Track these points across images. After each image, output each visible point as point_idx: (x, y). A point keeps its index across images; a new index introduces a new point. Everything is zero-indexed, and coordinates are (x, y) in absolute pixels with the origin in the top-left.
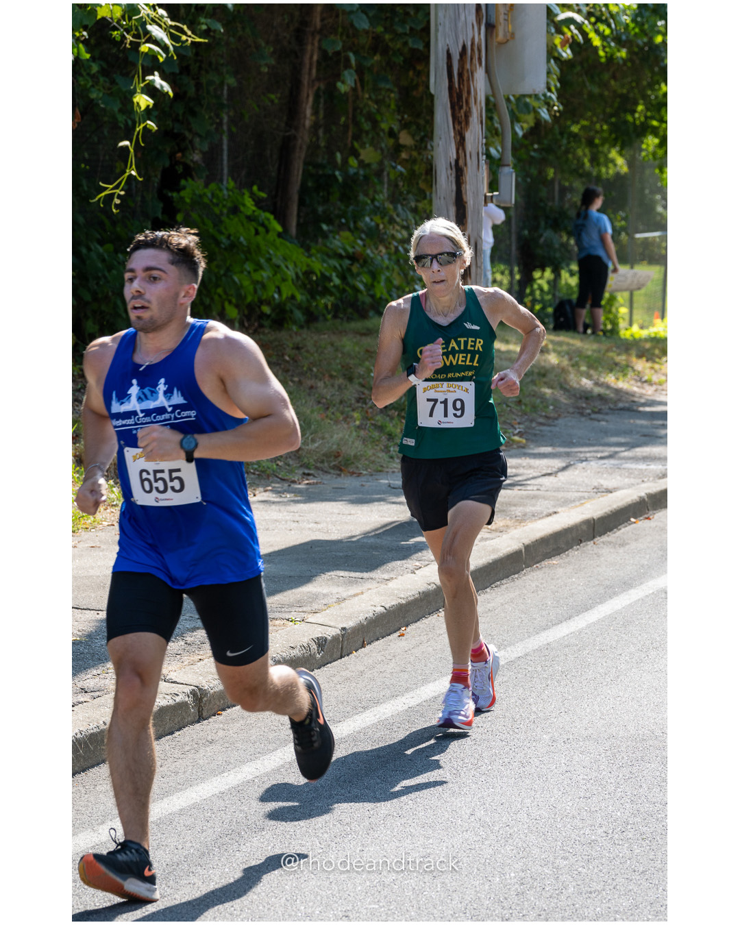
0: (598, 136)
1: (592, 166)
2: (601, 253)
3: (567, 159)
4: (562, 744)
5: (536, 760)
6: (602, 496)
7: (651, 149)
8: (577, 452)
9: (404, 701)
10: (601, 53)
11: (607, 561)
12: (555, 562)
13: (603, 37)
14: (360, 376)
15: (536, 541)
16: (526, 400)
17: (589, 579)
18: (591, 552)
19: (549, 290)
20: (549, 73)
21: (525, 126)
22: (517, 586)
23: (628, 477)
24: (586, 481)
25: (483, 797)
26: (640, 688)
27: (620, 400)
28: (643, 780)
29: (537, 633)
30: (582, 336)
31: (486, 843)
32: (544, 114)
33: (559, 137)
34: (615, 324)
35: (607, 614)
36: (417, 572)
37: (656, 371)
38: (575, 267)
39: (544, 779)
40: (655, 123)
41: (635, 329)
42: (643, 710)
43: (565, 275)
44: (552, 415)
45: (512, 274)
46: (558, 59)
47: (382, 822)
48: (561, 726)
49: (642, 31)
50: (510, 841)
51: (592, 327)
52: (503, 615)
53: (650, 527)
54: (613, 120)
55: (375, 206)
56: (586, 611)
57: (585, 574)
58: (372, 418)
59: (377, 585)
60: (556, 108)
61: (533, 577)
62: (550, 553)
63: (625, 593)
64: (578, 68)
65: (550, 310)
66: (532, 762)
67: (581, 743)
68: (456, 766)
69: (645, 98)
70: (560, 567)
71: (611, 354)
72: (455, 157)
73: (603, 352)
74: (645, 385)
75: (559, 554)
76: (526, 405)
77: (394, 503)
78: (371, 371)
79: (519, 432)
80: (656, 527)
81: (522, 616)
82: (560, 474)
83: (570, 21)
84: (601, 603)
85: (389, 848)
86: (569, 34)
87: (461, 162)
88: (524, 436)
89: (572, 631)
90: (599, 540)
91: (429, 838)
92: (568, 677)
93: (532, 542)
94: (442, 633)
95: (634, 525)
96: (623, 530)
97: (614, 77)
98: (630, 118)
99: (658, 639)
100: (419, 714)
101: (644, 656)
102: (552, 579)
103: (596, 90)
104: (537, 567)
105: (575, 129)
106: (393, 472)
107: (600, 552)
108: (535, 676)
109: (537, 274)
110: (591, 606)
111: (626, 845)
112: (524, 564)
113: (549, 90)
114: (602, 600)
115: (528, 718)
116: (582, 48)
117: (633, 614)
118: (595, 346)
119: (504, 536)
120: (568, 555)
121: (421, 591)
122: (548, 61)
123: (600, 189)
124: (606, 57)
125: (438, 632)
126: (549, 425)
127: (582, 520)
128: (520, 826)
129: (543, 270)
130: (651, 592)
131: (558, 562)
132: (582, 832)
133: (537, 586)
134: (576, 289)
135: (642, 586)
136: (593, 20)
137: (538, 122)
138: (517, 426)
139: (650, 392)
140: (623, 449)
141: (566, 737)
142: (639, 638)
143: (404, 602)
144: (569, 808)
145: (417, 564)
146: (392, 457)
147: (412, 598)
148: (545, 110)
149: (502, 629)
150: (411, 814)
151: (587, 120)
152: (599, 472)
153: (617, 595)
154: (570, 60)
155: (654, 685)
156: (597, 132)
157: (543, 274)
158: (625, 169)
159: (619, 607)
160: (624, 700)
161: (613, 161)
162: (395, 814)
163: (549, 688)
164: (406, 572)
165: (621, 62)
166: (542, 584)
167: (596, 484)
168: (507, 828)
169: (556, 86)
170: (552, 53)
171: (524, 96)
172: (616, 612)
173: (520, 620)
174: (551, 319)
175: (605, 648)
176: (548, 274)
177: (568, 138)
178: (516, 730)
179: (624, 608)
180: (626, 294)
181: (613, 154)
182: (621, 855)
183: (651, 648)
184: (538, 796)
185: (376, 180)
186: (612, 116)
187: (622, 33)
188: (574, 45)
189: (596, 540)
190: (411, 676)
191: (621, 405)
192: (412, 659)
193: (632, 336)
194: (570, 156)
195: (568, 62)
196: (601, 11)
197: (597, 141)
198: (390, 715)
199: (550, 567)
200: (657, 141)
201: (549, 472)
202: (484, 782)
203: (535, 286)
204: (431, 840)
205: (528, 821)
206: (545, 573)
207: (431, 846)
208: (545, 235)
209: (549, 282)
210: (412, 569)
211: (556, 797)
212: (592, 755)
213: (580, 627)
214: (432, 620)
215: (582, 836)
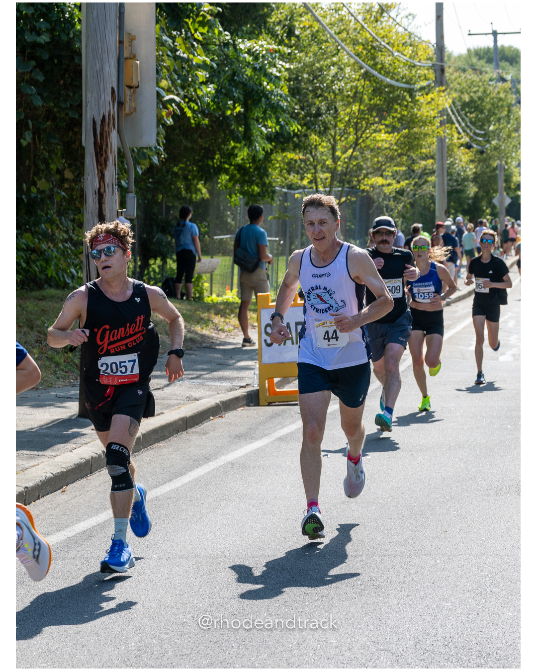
0: (191, 174)
1: (187, 193)
2: (192, 248)
3: (171, 188)
4: (166, 561)
6: (192, 403)
7: (224, 182)
9: (65, 534)
10: (192, 121)
11: (195, 444)
12: (161, 445)
13: (194, 111)
14: (38, 326)
15: (150, 431)
17: (183, 455)
18: (185, 438)
19: (159, 271)
20: (158, 134)
21: (143, 167)
23: (209, 390)
24: (182, 393)
26: (215, 525)
27: (203, 342)
28: (217, 583)
30: (180, 301)
31: (116, 624)
32: (155, 160)
33: (166, 174)
34: (201, 293)
35: (195, 478)
36: (73, 451)
37: (227, 324)
38: (175, 257)
39: (153, 583)
40: (226, 166)
41: (214, 296)
42: (217, 539)
43: (169, 261)
45: (136, 261)
46: (164, 125)
48: (165, 549)
49: (218, 107)
50: (132, 623)
51: (186, 295)
53: (223, 423)
54: (200, 164)
55: (48, 218)
56: (182, 476)
57: (181, 452)
58: (45, 353)
59: (48, 459)
60: (163, 156)
61: (148, 454)
62: (158, 439)
63: (206, 464)
64: (178, 131)
67: (178, 560)
69: (220, 149)
70: (165, 448)
71: (198, 312)
72: (98, 186)
73: (193, 311)
74: (220, 332)
75: (165, 440)
77: (59, 407)
78: (45, 323)
80: (226, 422)
82: (165, 388)
83: (172, 100)
84: (191, 470)
86: (171, 109)
87: (102, 190)
89: (172, 488)
90: (190, 431)
92: (170, 518)
93: (147, 432)
94: (89, 490)
95: (212, 421)
96: (205, 424)
97: (200, 137)
98: (211, 163)
99: (227, 493)
100: (74, 542)
101: (218, 504)
102: (160, 456)
103: (189, 145)
104: (150, 448)
105: (176, 169)
106: (59, 387)
107: (190, 438)
109: (151, 262)
110: (184, 473)
112: (142, 446)
113: (159, 145)
114: (191, 469)
115: (144, 544)
116: (180, 118)
117: (211, 478)
118: (189, 307)
120: (170, 440)
121: (76, 463)
122: (158, 126)
123: (191, 208)
124: (195, 123)
125: (87, 490)
127: (179, 418)
129: (156, 259)
130: (223, 464)
131: (164, 444)
133: (150, 460)
134: (176, 271)
135: (217, 460)
136: (187, 100)
137: (152, 165)
139: (223, 337)
140: (206, 373)
141: (167, 556)
142: (215, 493)
143: (65, 470)
144: (169, 601)
145: (74, 446)
146: (58, 378)
147: (70, 468)
148: (156, 158)
151: (183, 164)
152: (190, 387)
153: (201, 466)
154: (172, 126)
156: (189, 171)
157: (155, 262)
158: (207, 196)
159: (202, 473)
160: (205, 532)
161: (200, 190)
164: (66, 451)
165: (205, 127)
166: (153, 458)
167: (188, 395)
169: (163, 142)
170: (160, 121)
171: (142, 148)
172: (200, 477)
175: (193, 499)
176: (159, 261)
177: (171, 175)
179: (205, 474)
180: (208, 275)
181: (200, 186)
183: (222, 499)
184: (150, 594)
185: (48, 202)
186: (199, 161)
187: (205, 109)
188: (174, 116)
189: (188, 430)
190: (69, 517)
191: (204, 345)
192: (70, 506)
193: (212, 301)
194: (173, 187)
195: (171, 127)
196: (191, 94)
197: (189, 177)
199: (159, 448)
200: (228, 177)
201: (158, 387)
203: (151, 269)
206: (155, 452)
208: (157, 236)
209: (159, 267)
210: (70, 449)
211: (161, 594)
212: (184, 568)
213: (177, 486)
214: (83, 481)
215: (178, 620)
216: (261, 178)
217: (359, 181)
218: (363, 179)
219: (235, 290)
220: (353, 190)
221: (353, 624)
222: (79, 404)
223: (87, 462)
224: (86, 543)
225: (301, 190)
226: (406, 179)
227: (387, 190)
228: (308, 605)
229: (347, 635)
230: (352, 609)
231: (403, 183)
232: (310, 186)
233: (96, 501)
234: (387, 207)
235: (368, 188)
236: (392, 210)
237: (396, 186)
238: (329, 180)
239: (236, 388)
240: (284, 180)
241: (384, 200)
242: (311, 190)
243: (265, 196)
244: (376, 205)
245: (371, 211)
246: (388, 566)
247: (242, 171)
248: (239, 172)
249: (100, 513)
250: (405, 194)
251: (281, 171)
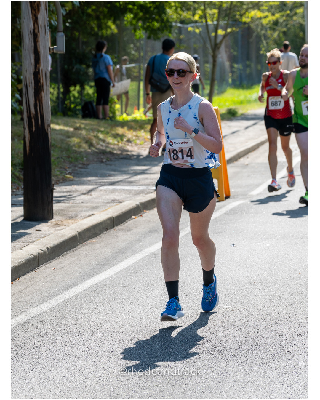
0: (102, 14)
1: (99, 30)
2: (106, 76)
3: (86, 27)
4: (108, 337)
5: (95, 346)
6: (117, 205)
7: (129, 19)
8: (100, 182)
9: (22, 318)
11: (122, 239)
12: (94, 241)
15: (84, 230)
16: (72, 155)
17: (114, 249)
18: (113, 235)
19: (79, 96)
21: (68, 9)
22: (76, 254)
23: (129, 194)
24: (107, 197)
25: (69, 367)
26: (146, 306)
29: (89, 279)
31: (73, 391)
33: (82, 15)
34: (114, 113)
35: (125, 267)
36: (23, 249)
37: (138, 137)
38: (93, 84)
39: (100, 356)
41: (125, 116)
42: (149, 318)
43: (87, 88)
44: (85, 163)
45: (58, 88)
47: (16, 382)
48: (107, 328)
50: (86, 390)
52: (70, 270)
53: (143, 221)
54: (109, 5)
56: (114, 266)
57: (111, 246)
61: (84, 249)
62: (91, 236)
63: (133, 256)
65: (79, 107)
66: (93, 348)
67: (118, 336)
68: (53, 351)
70: (98, 243)
71: (114, 129)
72: (33, 28)
73: (109, 128)
74: (133, 145)
75: (96, 236)
76: (72, 158)
79: (69, 172)
80: (146, 220)
81: (80, 270)
84: (121, 261)
85: (22, 396)
87: (36, 31)
88: (73, 174)
89: (107, 277)
91: (42, 390)
92: (108, 301)
93: (82, 231)
94: (38, 280)
95: (134, 220)
96: (129, 222)
99: (153, 279)
100: (30, 324)
101: (146, 289)
102: (94, 250)
104: (85, 244)
105: (89, 10)
107: (117, 234)
108: (90, 301)
109: (72, 88)
110: (116, 263)
111: (148, 389)
112: (79, 243)
117: (139, 267)
118: (105, 126)
119: (67, 228)
120: (101, 237)
121: (26, 259)
125: (36, 280)
126: (85, 168)
127: (107, 218)
128: (90, 382)
129: (75, 86)
130: (147, 255)
131: (96, 241)
132: (123, 383)
133: (86, 254)
135: (142, 252)
138: (68, 169)
139: (136, 149)
141: (110, 333)
142: (143, 279)
143: (17, 265)
144: (115, 371)
147: (22, 263)
149: (70, 277)
150: (32, 378)
152: (113, 192)
153: (129, 257)
155: (154, 304)
157: (75, 88)
158: (116, 31)
159: (131, 263)
160: (138, 312)
161: (109, 27)
162: (23, 378)
163: (98, 307)
164: (17, 249)
166: (89, 252)
167: (113, 199)
168: (84, 383)
172: (130, 266)
173: (79, 272)
174: (81, 112)
175: (125, 285)
176: (78, 88)
177: (86, 16)
178: (83, 331)
179: (133, 264)
181: (110, 23)
182: (145, 395)
183: (150, 284)
184: (98, 365)
189: (115, 228)
190: (24, 304)
192: (24, 295)
193: (123, 119)
194: (87, 25)
197: (101, 17)
198: (15, 325)
199: (92, 243)
200: (132, 16)
202: (69, 359)
203: (71, 95)
204: (44, 391)
205: (94, 379)
206: (89, 247)
207: (44, 394)
208: (75, 67)
209: (78, 92)
210: (20, 247)
211: (108, 365)
212: (125, 342)
213: (111, 274)
214: (32, 273)
215: (124, 386)
216: (160, 16)
217: (241, 16)
218: (245, 13)
219: (142, 110)
220: (236, 22)
221: (270, 384)
222: (24, 209)
223: (35, 258)
224: (40, 325)
225: (192, 25)
226: (280, 12)
227: (265, 22)
228: (231, 370)
229: (266, 393)
230: (268, 372)
231: (277, 15)
232: (200, 20)
233: (45, 289)
234: (265, 36)
235: (248, 20)
236: (268, 38)
237: (271, 18)
238: (216, 15)
239: (152, 191)
240: (178, 16)
241: (262, 30)
242: (200, 24)
243: (163, 30)
244: (255, 34)
245: (251, 40)
246: (294, 335)
247: (144, 10)
248: (141, 11)
249: (50, 299)
250: (279, 24)
251: (176, 9)
